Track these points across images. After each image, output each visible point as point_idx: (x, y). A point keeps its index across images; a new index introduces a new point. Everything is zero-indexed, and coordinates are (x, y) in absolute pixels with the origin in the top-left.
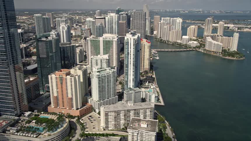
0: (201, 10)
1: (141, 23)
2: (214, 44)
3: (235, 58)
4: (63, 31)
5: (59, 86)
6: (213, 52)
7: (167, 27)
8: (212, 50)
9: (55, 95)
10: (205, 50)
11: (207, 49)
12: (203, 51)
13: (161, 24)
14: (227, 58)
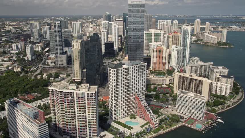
0: (166, 15)
1: (149, 24)
2: (211, 37)
3: (227, 47)
4: (115, 29)
5: (158, 56)
6: (210, 43)
7: (169, 27)
8: (210, 42)
9: (155, 61)
10: (203, 42)
11: (205, 41)
12: (202, 43)
13: (162, 25)
14: (222, 46)
